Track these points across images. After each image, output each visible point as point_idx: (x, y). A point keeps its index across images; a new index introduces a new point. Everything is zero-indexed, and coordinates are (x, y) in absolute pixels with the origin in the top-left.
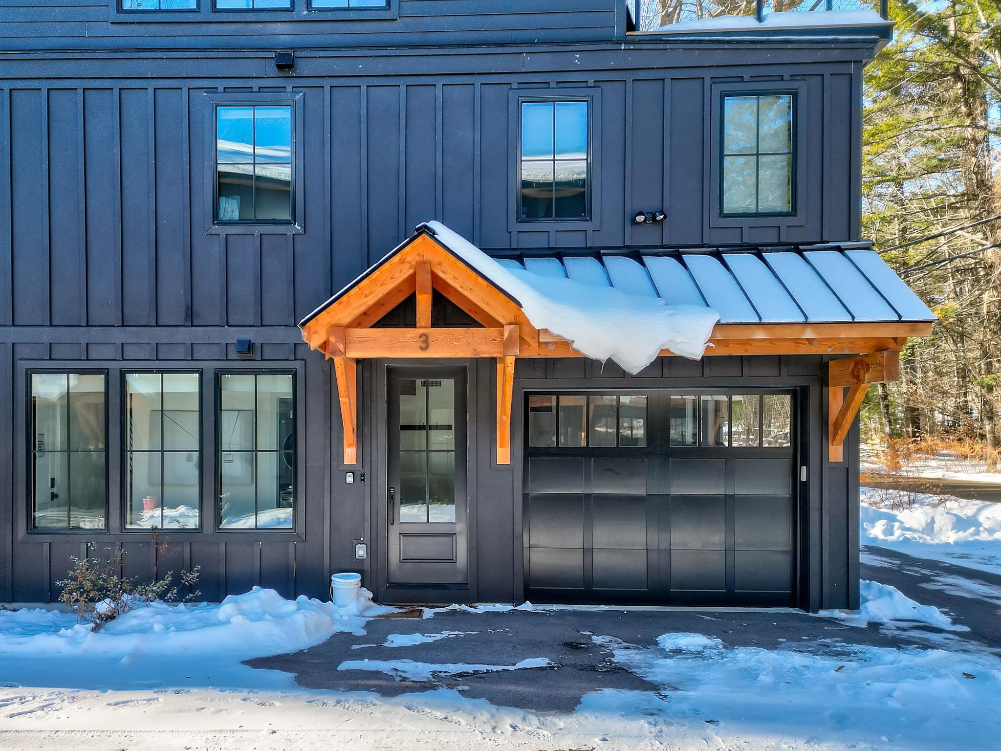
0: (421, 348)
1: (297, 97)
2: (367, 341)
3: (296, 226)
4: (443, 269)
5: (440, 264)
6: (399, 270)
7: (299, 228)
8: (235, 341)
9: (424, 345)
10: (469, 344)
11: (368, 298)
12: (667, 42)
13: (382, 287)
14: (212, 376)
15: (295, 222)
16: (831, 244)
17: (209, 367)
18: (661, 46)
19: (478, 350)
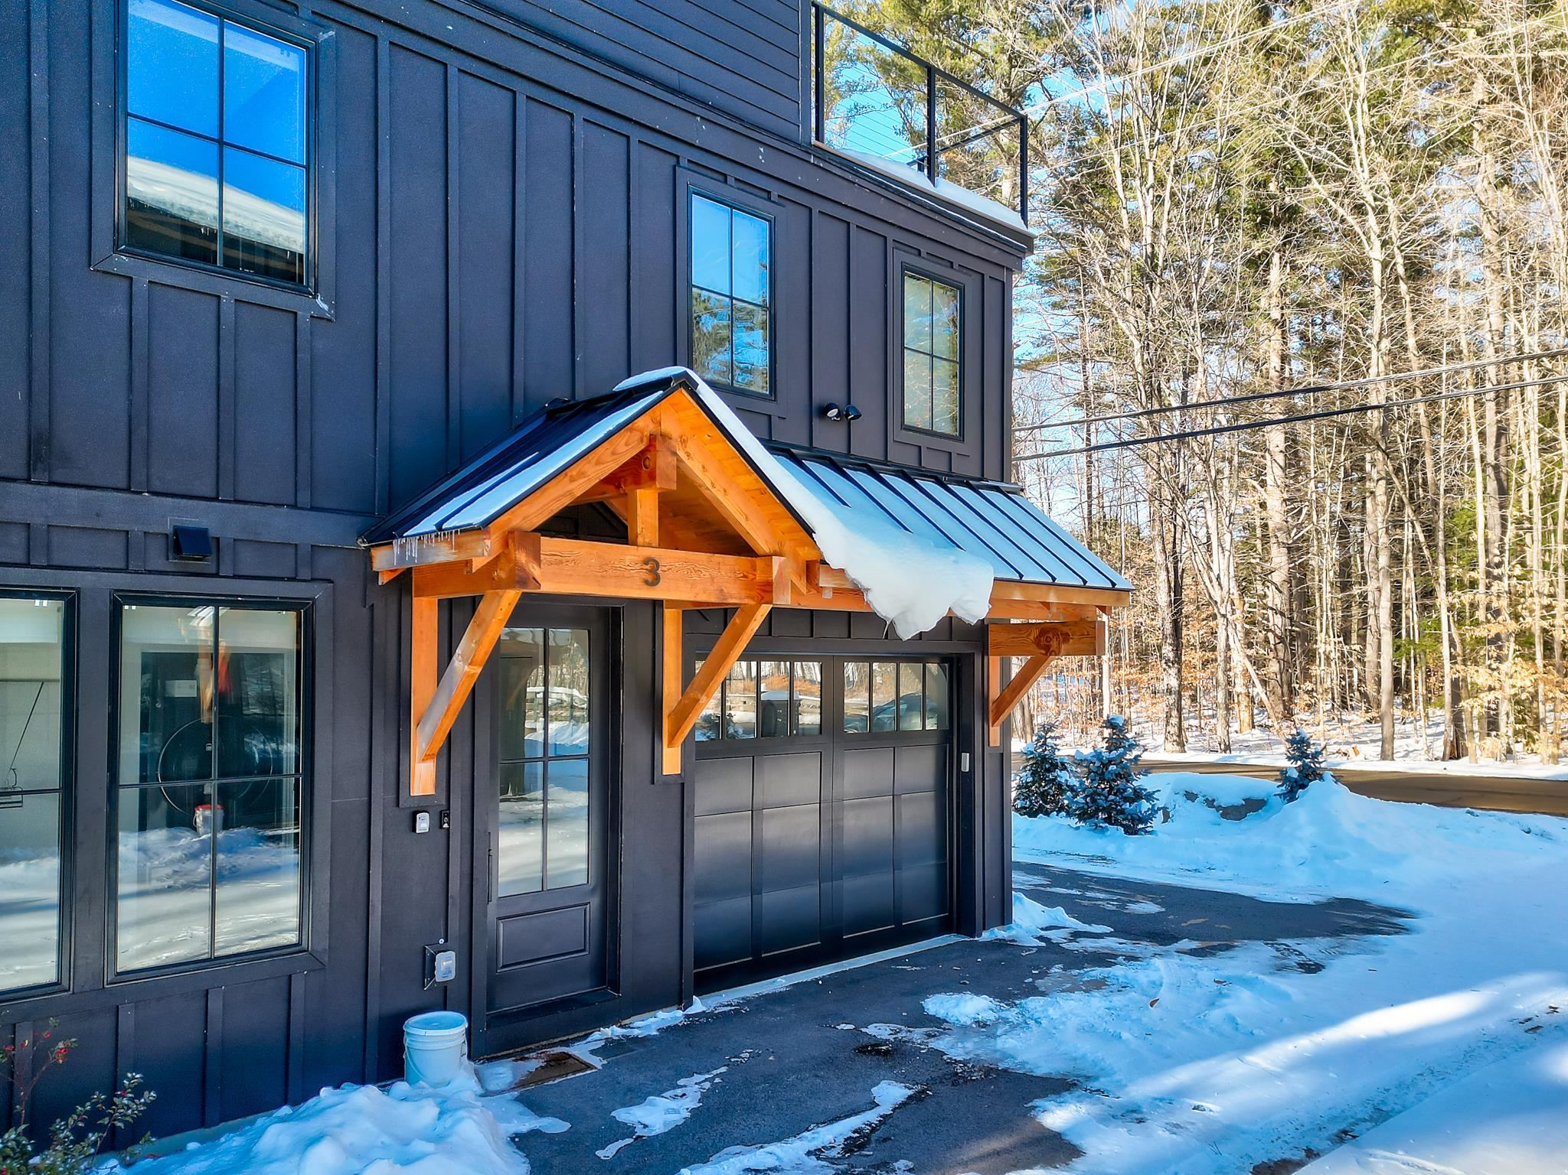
0: (646, 582)
1: (323, 36)
2: (561, 562)
3: (318, 300)
4: (688, 449)
5: (684, 442)
6: (624, 442)
7: (326, 307)
8: (169, 530)
9: (649, 578)
10: (712, 578)
11: (576, 484)
12: (856, 174)
13: (598, 468)
14: (106, 608)
15: (316, 292)
16: (990, 483)
17: (95, 584)
18: (850, 177)
19: (725, 591)
